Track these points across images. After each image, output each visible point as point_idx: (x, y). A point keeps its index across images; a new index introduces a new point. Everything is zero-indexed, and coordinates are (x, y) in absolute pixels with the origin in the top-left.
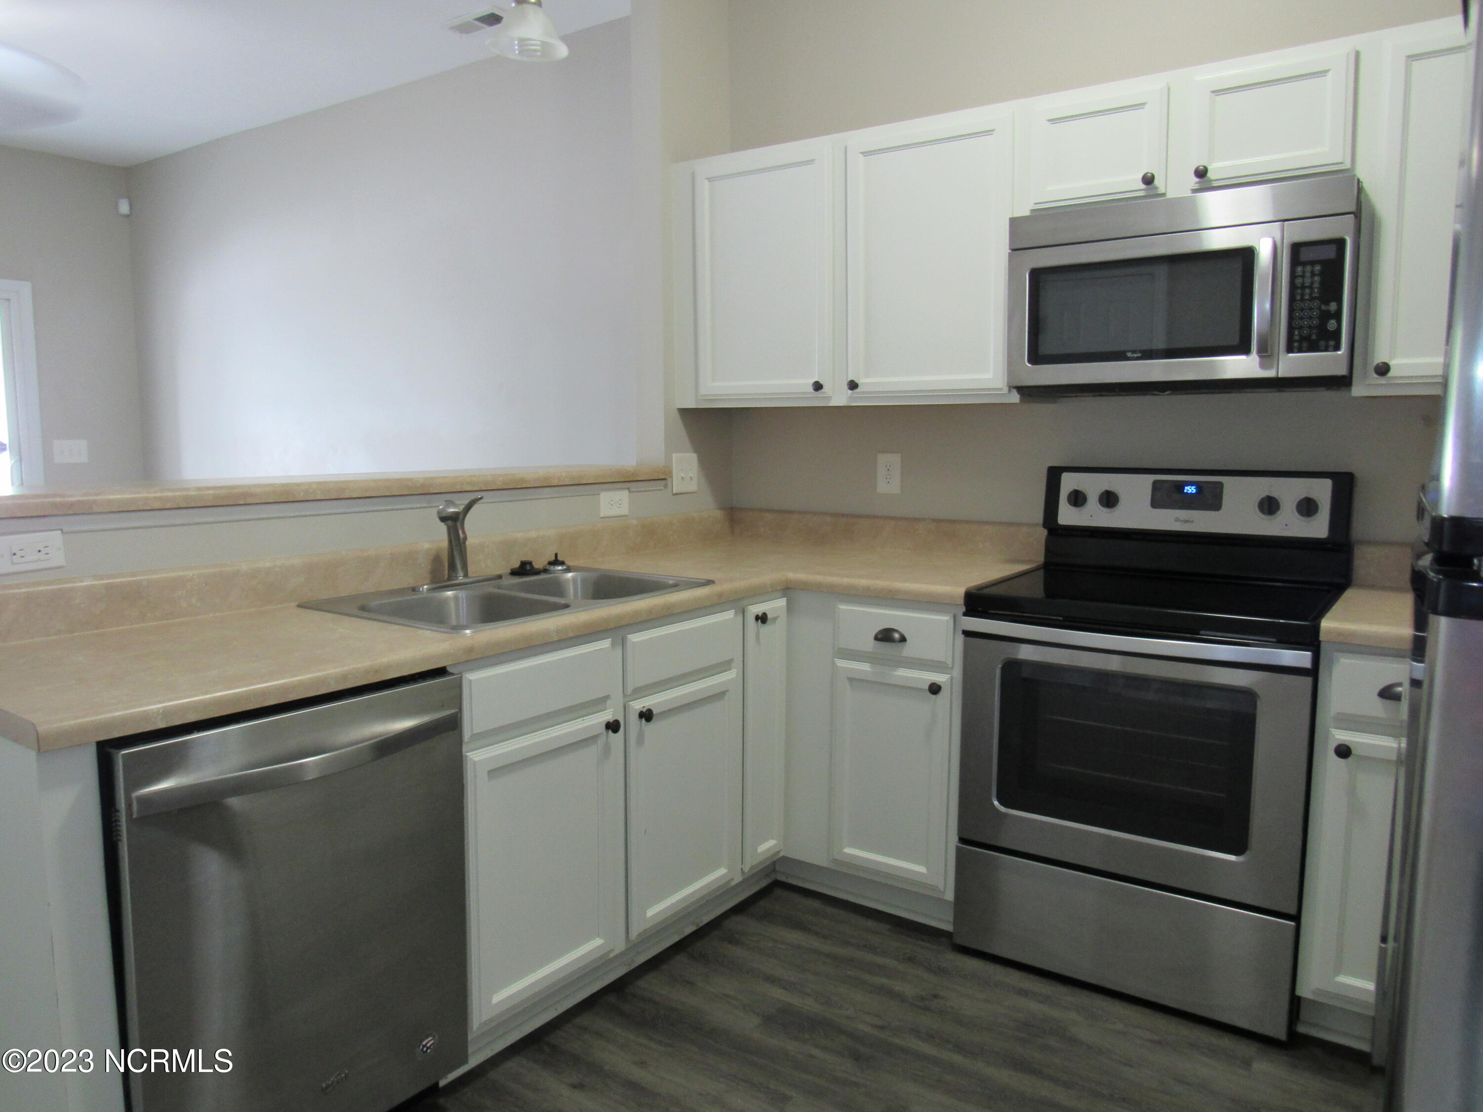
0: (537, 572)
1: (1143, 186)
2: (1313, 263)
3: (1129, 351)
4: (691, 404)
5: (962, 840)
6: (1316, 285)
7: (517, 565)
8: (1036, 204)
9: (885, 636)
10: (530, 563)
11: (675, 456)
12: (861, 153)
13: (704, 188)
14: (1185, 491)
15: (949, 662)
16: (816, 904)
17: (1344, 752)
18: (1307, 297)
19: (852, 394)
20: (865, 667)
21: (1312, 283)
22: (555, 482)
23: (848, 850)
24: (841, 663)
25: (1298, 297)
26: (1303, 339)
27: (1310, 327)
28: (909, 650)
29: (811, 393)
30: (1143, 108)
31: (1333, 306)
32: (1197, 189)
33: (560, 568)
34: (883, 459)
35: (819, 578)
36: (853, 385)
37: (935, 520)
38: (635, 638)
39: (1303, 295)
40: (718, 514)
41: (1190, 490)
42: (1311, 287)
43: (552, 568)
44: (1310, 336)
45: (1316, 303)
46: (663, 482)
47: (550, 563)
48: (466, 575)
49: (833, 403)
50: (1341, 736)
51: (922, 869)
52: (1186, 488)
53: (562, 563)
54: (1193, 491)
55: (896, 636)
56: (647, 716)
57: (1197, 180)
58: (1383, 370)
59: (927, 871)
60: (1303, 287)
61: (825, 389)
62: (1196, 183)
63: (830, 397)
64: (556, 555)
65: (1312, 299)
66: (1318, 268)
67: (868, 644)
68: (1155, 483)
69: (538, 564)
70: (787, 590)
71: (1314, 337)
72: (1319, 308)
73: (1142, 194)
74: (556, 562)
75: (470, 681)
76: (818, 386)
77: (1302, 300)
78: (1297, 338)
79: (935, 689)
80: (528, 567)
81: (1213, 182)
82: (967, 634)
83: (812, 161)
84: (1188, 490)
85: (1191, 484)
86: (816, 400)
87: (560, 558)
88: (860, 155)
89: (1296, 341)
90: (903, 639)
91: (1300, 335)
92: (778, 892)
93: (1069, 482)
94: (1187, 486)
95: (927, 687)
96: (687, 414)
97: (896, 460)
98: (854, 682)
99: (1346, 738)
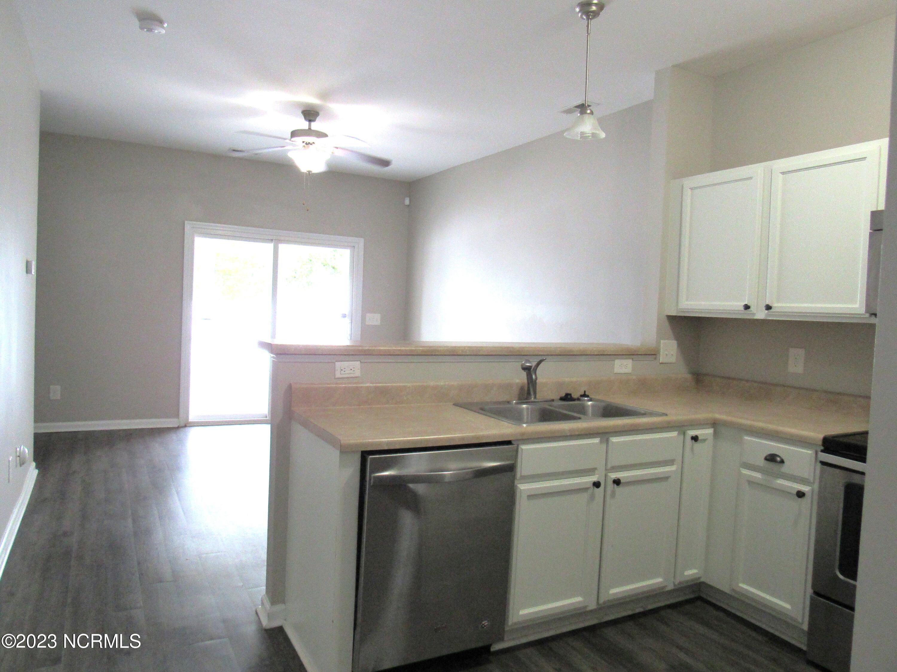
0: (573, 400)
4: (673, 313)
5: (816, 593)
7: (564, 395)
9: (772, 458)
10: (570, 395)
11: (662, 341)
12: (781, 173)
13: (688, 193)
15: (812, 480)
16: (721, 615)
19: (768, 312)
20: (758, 475)
22: (589, 353)
23: (741, 585)
24: (745, 471)
28: (785, 469)
29: (743, 311)
33: (586, 399)
34: (792, 351)
35: (734, 419)
36: (768, 308)
37: (824, 392)
38: (614, 440)
40: (689, 376)
43: (582, 398)
46: (654, 356)
47: (582, 396)
48: (535, 398)
49: (756, 317)
51: (788, 606)
53: (588, 396)
55: (778, 459)
56: (617, 482)
59: (792, 608)
61: (752, 308)
63: (755, 314)
64: (585, 392)
67: (761, 462)
69: (575, 395)
70: (715, 424)
74: (584, 395)
75: (522, 449)
79: (800, 495)
80: (569, 397)
82: (823, 463)
83: (750, 178)
86: (746, 315)
87: (587, 393)
90: (782, 462)
92: (699, 603)
95: (795, 492)
96: (671, 318)
97: (801, 352)
98: (751, 483)
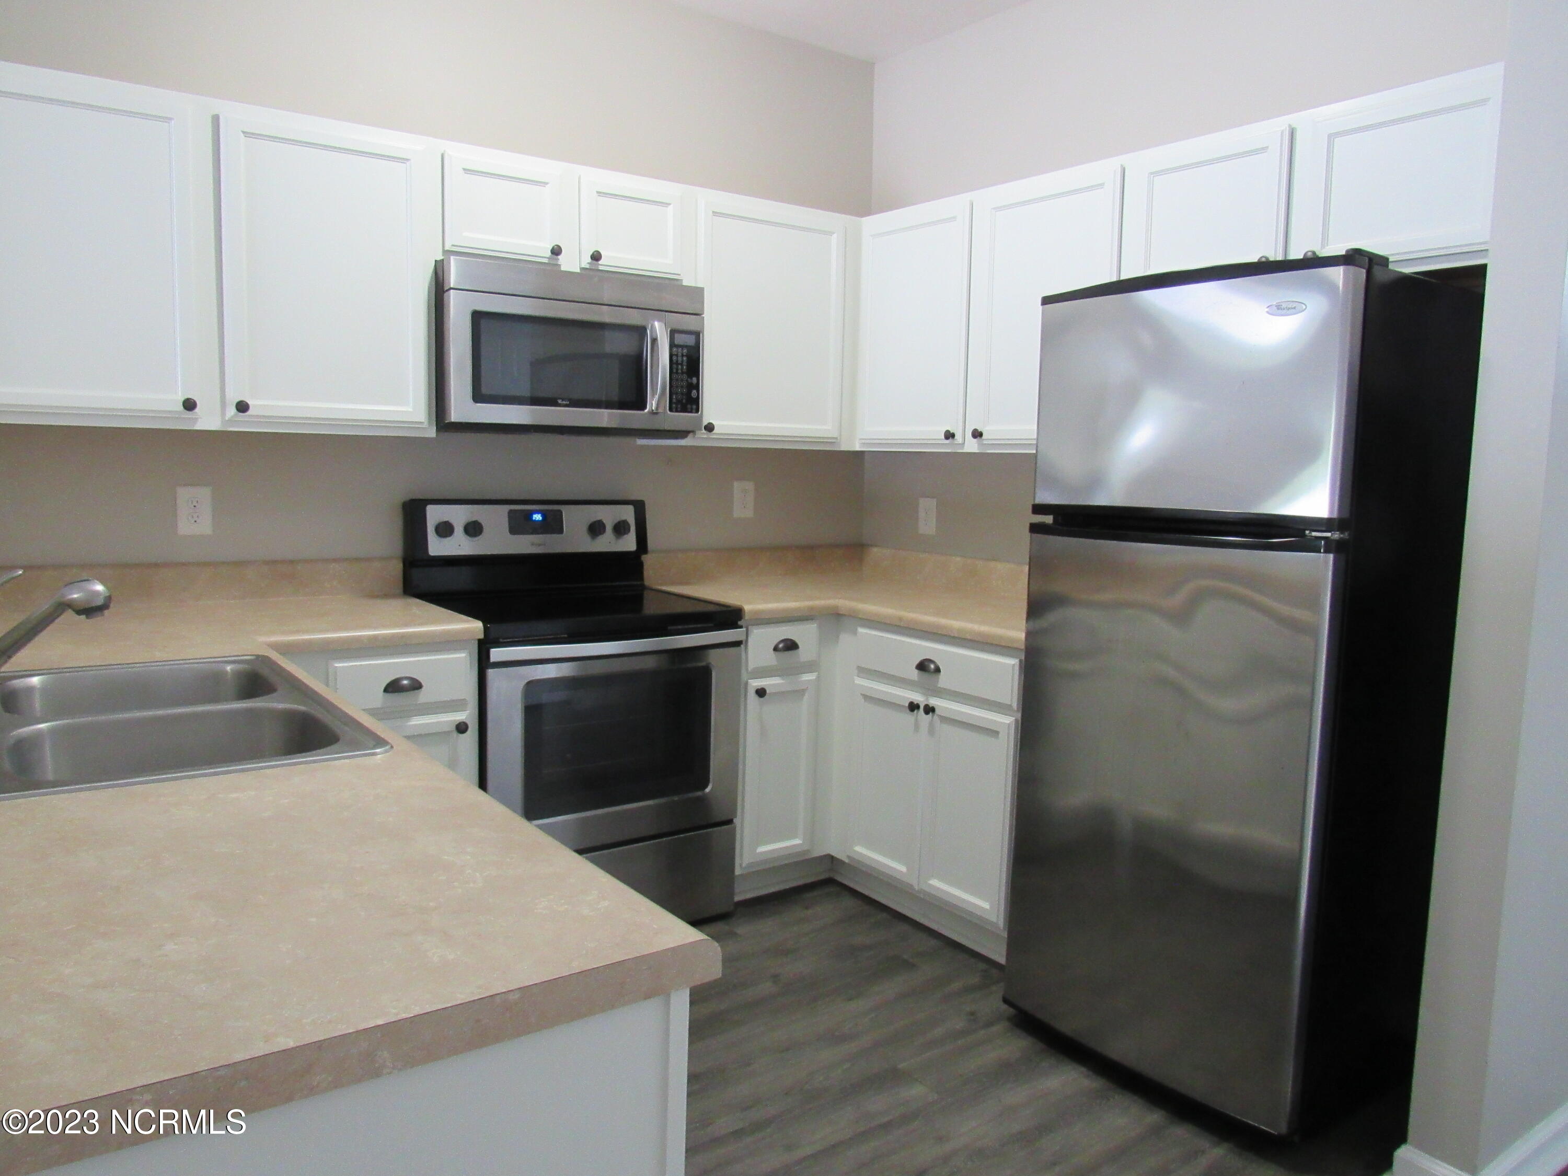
1: (549, 254)
2: (682, 347)
3: (560, 399)
6: (685, 363)
8: (453, 245)
9: (393, 687)
12: (244, 132)
14: (534, 518)
15: (465, 699)
17: (761, 693)
18: (680, 371)
21: (682, 361)
25: (675, 371)
26: (679, 402)
27: (682, 394)
28: (423, 696)
30: (544, 186)
31: (694, 380)
32: (587, 269)
34: (184, 494)
35: (304, 637)
36: (242, 407)
37: (267, 563)
39: (677, 369)
41: (537, 517)
42: (682, 364)
44: (682, 400)
45: (685, 376)
50: (756, 683)
54: (541, 518)
55: (408, 683)
57: (589, 260)
58: (710, 428)
60: (677, 364)
62: (588, 263)
65: (683, 373)
66: (685, 351)
67: (378, 699)
68: (511, 512)
71: (684, 401)
72: (687, 381)
73: (546, 261)
76: (189, 405)
77: (677, 373)
78: (674, 401)
79: (461, 728)
81: (600, 266)
83: (168, 120)
84: (536, 518)
85: (537, 512)
88: (242, 133)
89: (675, 403)
90: (417, 685)
91: (676, 399)
93: (434, 514)
94: (535, 514)
95: (454, 728)
97: (204, 494)
99: (759, 684)
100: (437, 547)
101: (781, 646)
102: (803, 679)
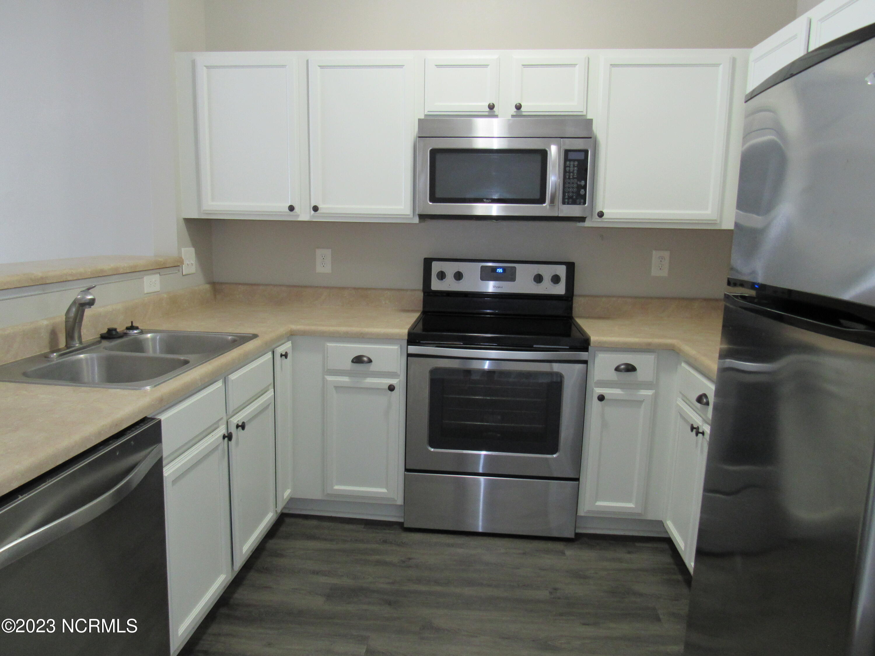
0: (124, 335)
1: (488, 110)
2: (574, 160)
3: (485, 199)
4: (194, 215)
5: (407, 470)
6: (575, 172)
7: (105, 331)
8: (428, 112)
9: (358, 360)
10: (115, 330)
11: (183, 249)
12: (319, 66)
13: (202, 73)
14: (497, 271)
15: (399, 372)
16: (314, 522)
17: (601, 398)
18: (571, 177)
19: (314, 213)
20: (345, 379)
21: (574, 170)
22: (121, 271)
23: (336, 487)
24: (329, 378)
25: (567, 177)
26: (570, 198)
27: (573, 192)
28: (373, 367)
29: (287, 212)
30: (487, 67)
31: (583, 183)
32: (514, 115)
33: (136, 332)
34: (319, 252)
35: (313, 328)
36: (316, 209)
37: (355, 288)
38: (233, 377)
39: (569, 176)
40: (207, 286)
41: (500, 271)
42: (573, 172)
43: (128, 331)
44: (573, 196)
45: (576, 180)
46: (178, 268)
47: (128, 328)
48: (81, 342)
49: (301, 219)
50: (599, 391)
51: (384, 490)
52: (498, 270)
53: (137, 328)
54: (501, 271)
55: (365, 359)
56: (242, 426)
57: (515, 110)
58: (601, 215)
59: (387, 491)
60: (569, 172)
61: (297, 210)
62: (515, 112)
63: (299, 215)
64: (132, 322)
65: (574, 178)
66: (576, 163)
67: (348, 365)
68: (482, 267)
69: (120, 329)
70: (291, 335)
71: (574, 197)
72: (577, 183)
73: (487, 114)
74: (132, 328)
76: (291, 208)
77: (569, 178)
78: (567, 197)
79: (391, 388)
80: (114, 333)
81: (523, 113)
82: (409, 355)
83: (283, 66)
85: (501, 267)
86: (290, 217)
87: (134, 325)
88: (318, 67)
89: (567, 198)
90: (370, 361)
91: (568, 196)
92: (288, 520)
93: (436, 267)
94: (498, 269)
95: (387, 388)
96: (189, 222)
97: (328, 252)
98: (338, 388)
99: (601, 392)
100: (436, 285)
101: (622, 367)
102: (641, 393)
